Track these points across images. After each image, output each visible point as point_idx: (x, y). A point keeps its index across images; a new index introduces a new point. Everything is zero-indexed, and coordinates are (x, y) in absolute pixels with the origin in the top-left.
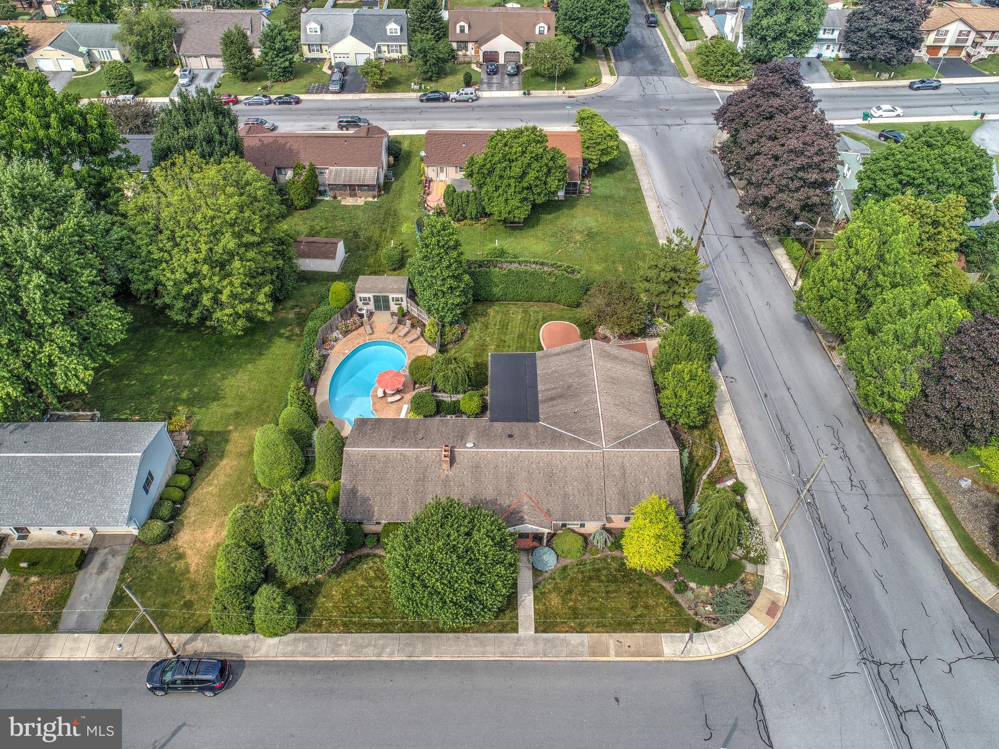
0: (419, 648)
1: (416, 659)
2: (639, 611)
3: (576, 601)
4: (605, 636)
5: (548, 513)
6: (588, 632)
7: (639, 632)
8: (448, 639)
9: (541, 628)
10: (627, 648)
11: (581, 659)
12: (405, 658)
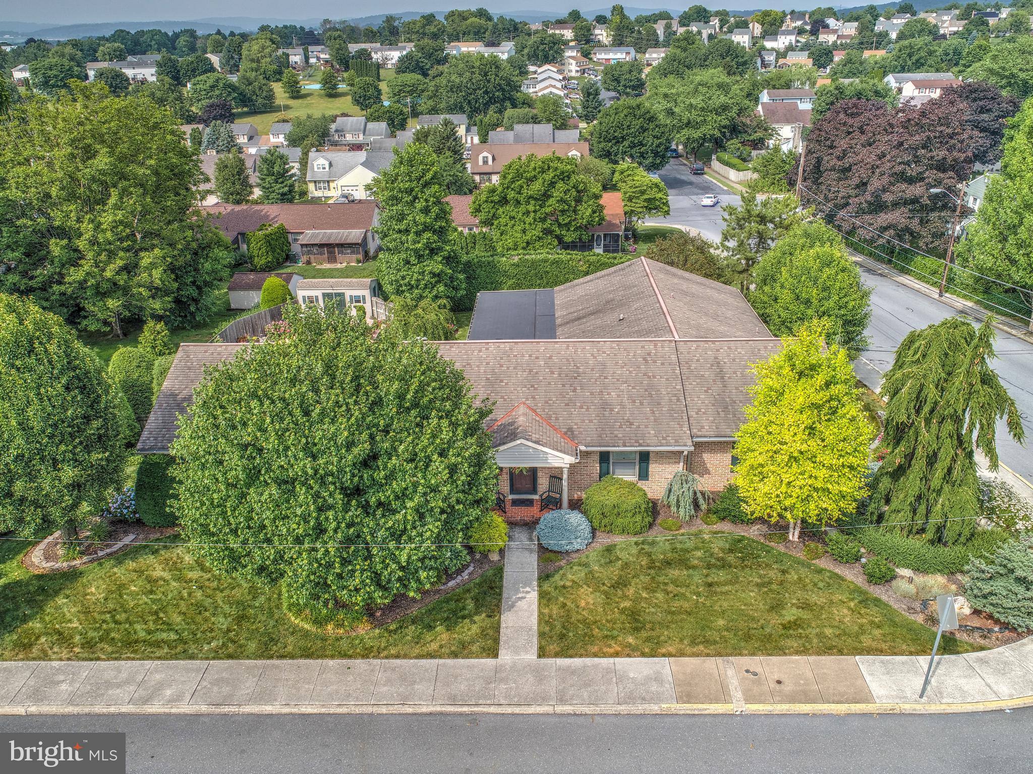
0: (249, 685)
1: (233, 709)
2: (791, 614)
3: (637, 600)
4: (712, 664)
5: (570, 434)
6: (670, 655)
7: (797, 653)
8: (323, 670)
9: (553, 647)
10: (773, 685)
11: (655, 708)
12: (204, 709)
